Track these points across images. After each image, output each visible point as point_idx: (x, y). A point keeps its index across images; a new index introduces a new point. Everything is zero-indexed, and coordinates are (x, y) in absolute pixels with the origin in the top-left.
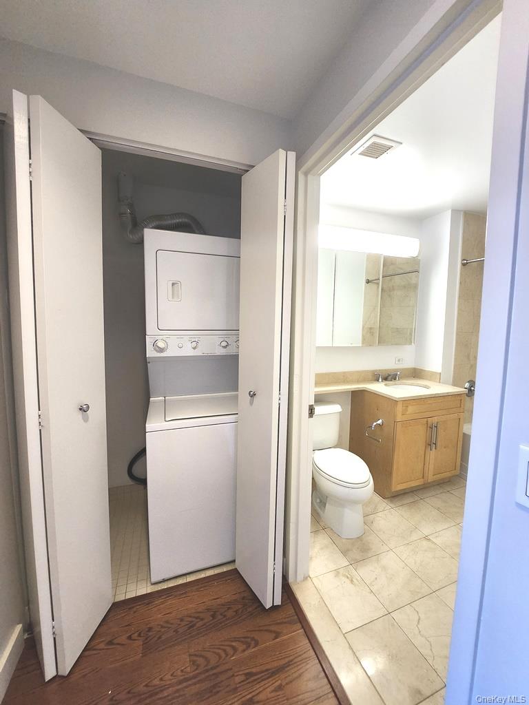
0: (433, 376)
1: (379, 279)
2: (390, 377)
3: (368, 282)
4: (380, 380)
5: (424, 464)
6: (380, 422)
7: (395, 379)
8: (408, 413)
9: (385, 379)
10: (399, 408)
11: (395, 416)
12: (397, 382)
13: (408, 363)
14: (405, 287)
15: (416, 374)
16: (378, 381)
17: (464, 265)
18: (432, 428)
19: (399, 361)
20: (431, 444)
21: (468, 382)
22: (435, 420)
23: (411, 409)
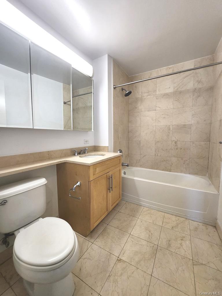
0: (104, 149)
1: (70, 101)
2: (82, 152)
3: (65, 103)
4: (76, 154)
5: (107, 202)
6: (78, 184)
7: (85, 153)
8: (96, 173)
9: (79, 153)
10: (91, 170)
11: (89, 178)
12: (86, 154)
13: (91, 143)
14: (84, 108)
15: (96, 149)
16: (75, 155)
17: (114, 88)
18: (109, 179)
19: (86, 142)
20: (109, 188)
21: (119, 150)
22: (110, 173)
23: (98, 170)
